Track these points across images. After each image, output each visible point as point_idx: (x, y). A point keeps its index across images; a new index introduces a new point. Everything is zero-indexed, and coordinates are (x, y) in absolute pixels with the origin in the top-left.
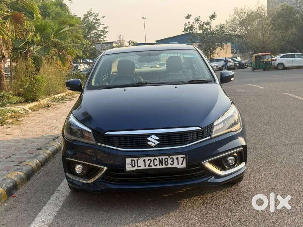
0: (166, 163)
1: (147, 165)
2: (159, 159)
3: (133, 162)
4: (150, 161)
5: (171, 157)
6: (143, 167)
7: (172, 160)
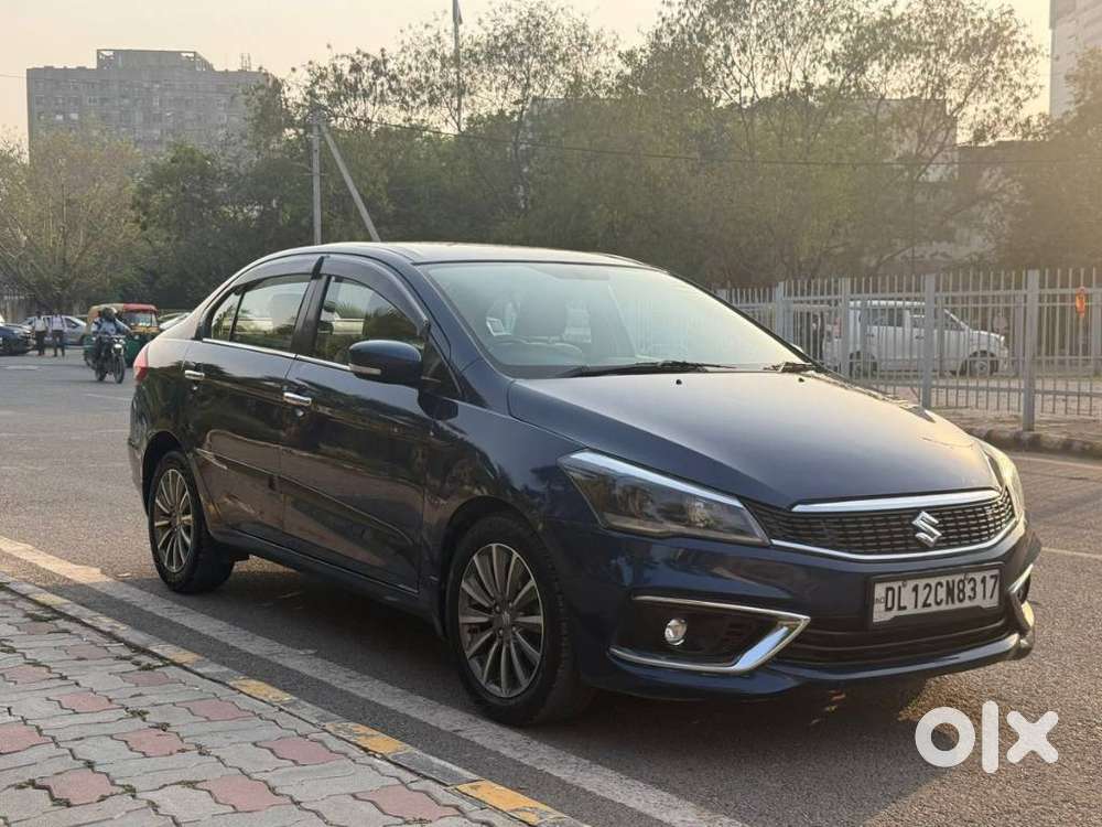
0: (961, 596)
1: (920, 604)
2: (948, 582)
3: (890, 593)
4: (928, 589)
5: (971, 575)
6: (910, 610)
7: (972, 584)
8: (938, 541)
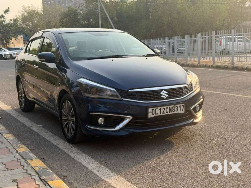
0: (174, 111)
1: (162, 113)
2: (169, 107)
3: (153, 110)
4: (164, 109)
5: (176, 105)
6: (159, 114)
7: (177, 107)
8: (167, 97)
